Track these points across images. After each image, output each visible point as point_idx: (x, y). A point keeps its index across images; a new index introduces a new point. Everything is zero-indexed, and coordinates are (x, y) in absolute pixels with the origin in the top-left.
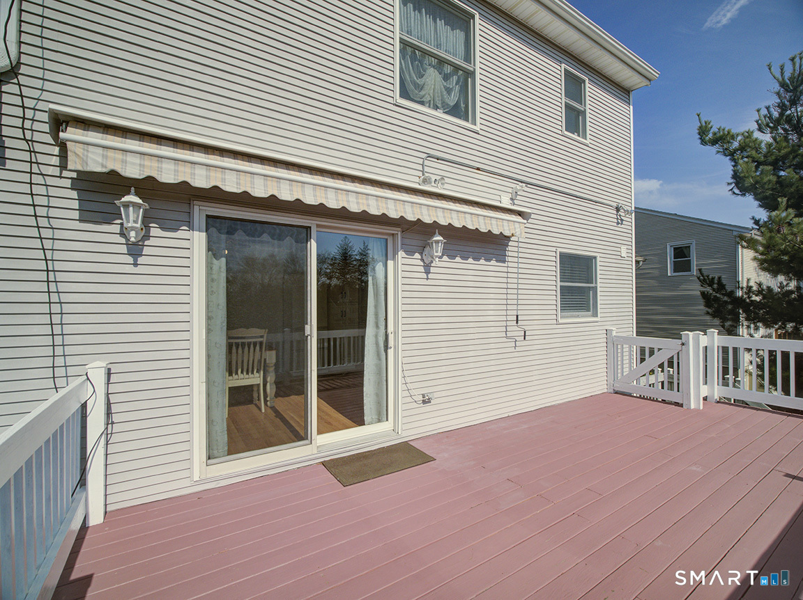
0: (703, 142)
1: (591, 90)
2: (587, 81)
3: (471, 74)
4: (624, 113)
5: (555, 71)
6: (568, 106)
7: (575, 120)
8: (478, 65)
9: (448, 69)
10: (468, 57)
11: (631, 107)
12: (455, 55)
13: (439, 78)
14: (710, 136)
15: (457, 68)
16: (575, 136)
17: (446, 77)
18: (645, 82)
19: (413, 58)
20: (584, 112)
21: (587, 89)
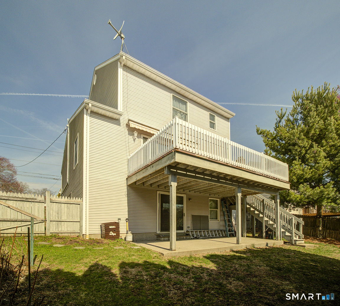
0: (258, 134)
1: (217, 118)
2: (216, 116)
3: (187, 114)
4: (228, 124)
5: (207, 114)
6: (210, 122)
7: (212, 125)
8: (188, 112)
9: (182, 113)
10: (186, 111)
11: (230, 123)
12: (183, 110)
13: (180, 115)
14: (259, 132)
15: (184, 113)
16: (212, 129)
17: (182, 115)
18: (232, 117)
19: (175, 111)
20: (215, 123)
21: (216, 118)
